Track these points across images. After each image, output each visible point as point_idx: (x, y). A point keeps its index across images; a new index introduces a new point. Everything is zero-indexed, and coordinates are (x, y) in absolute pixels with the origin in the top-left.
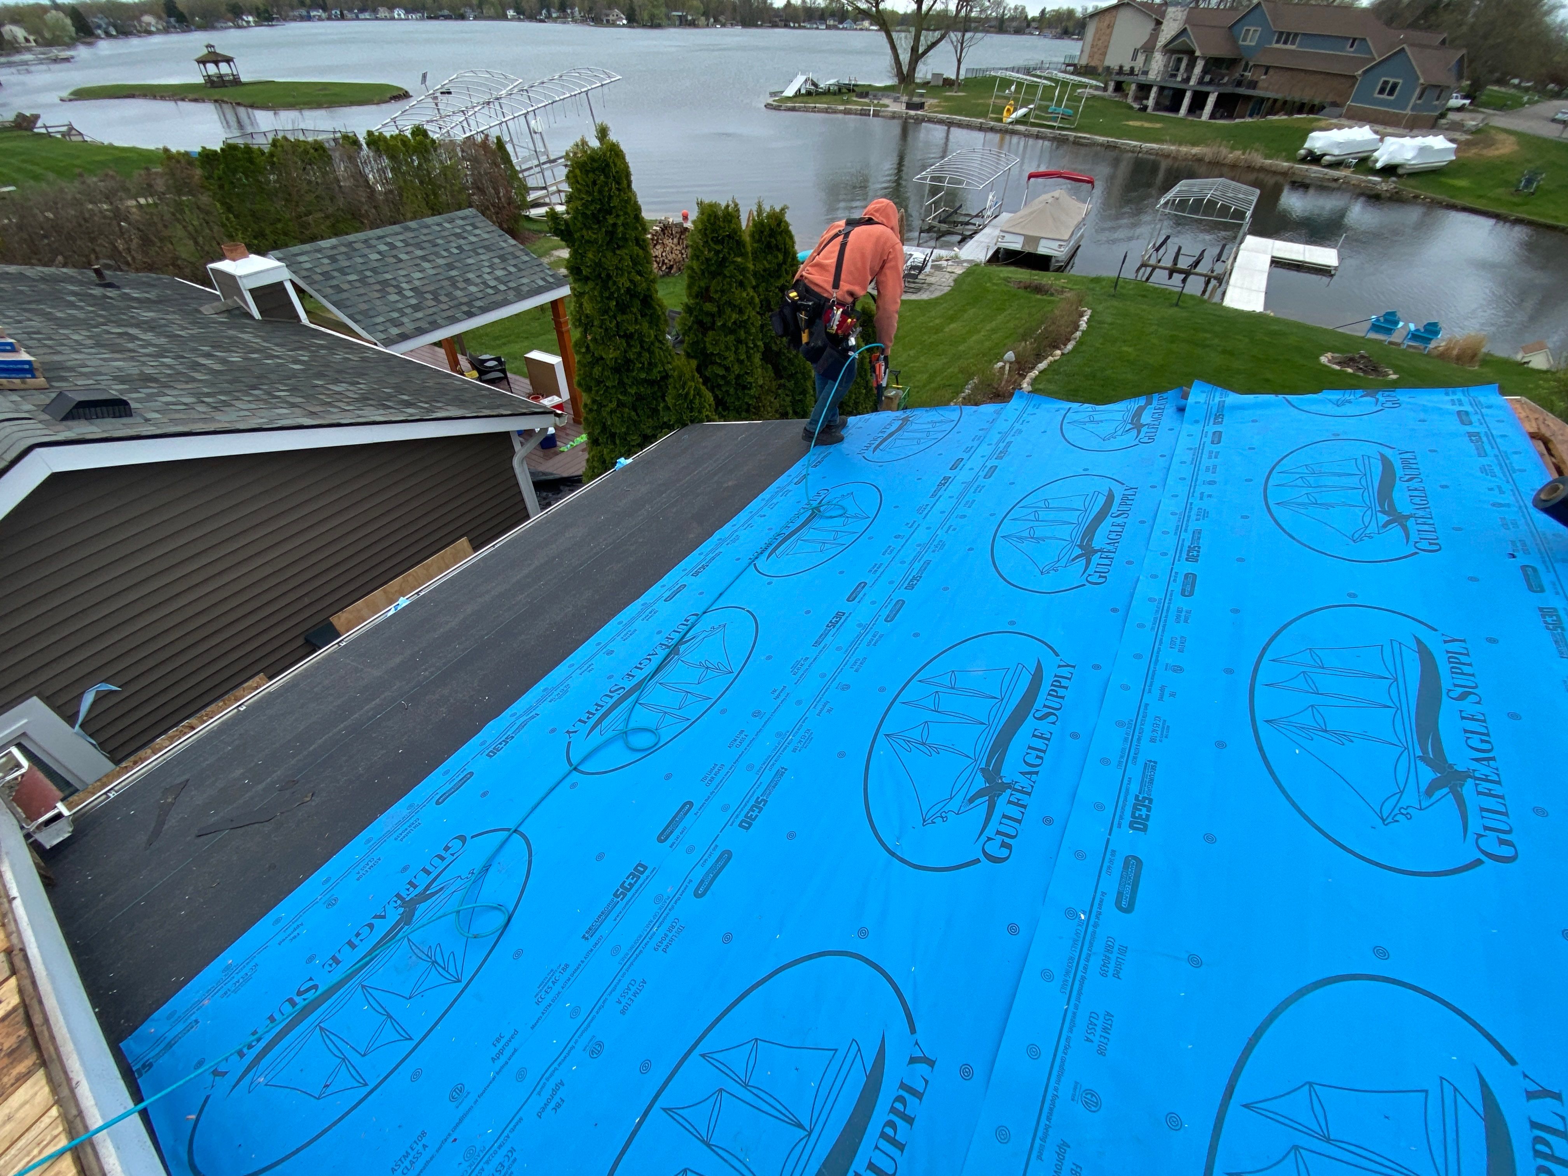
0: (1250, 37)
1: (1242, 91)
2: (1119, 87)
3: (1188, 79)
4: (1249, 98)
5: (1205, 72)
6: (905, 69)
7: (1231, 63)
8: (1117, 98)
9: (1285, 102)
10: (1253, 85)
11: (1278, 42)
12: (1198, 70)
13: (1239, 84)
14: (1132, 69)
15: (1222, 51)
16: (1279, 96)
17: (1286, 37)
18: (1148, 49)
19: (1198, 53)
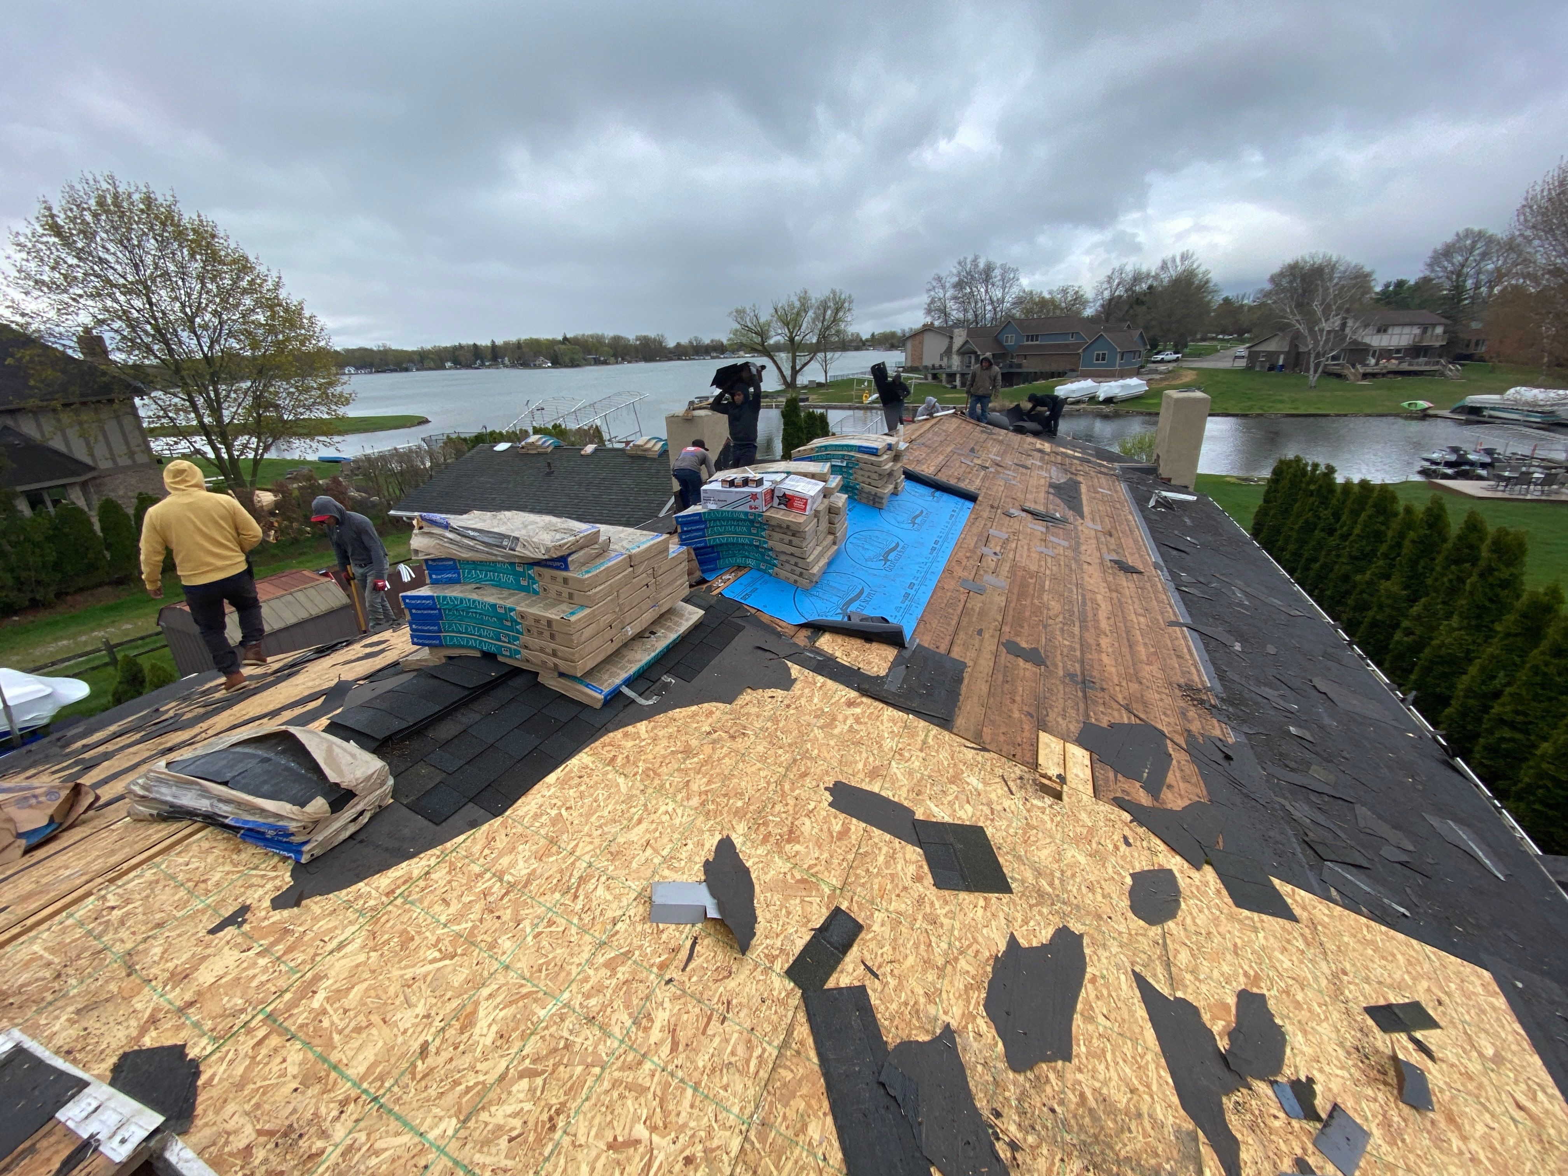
0: (1010, 340)
2: (935, 377)
6: (789, 380)
7: (1003, 356)
8: (935, 382)
9: (1039, 373)
10: (1020, 366)
11: (1027, 341)
13: (1011, 366)
14: (941, 366)
16: (1037, 370)
17: (1032, 337)
18: (948, 352)
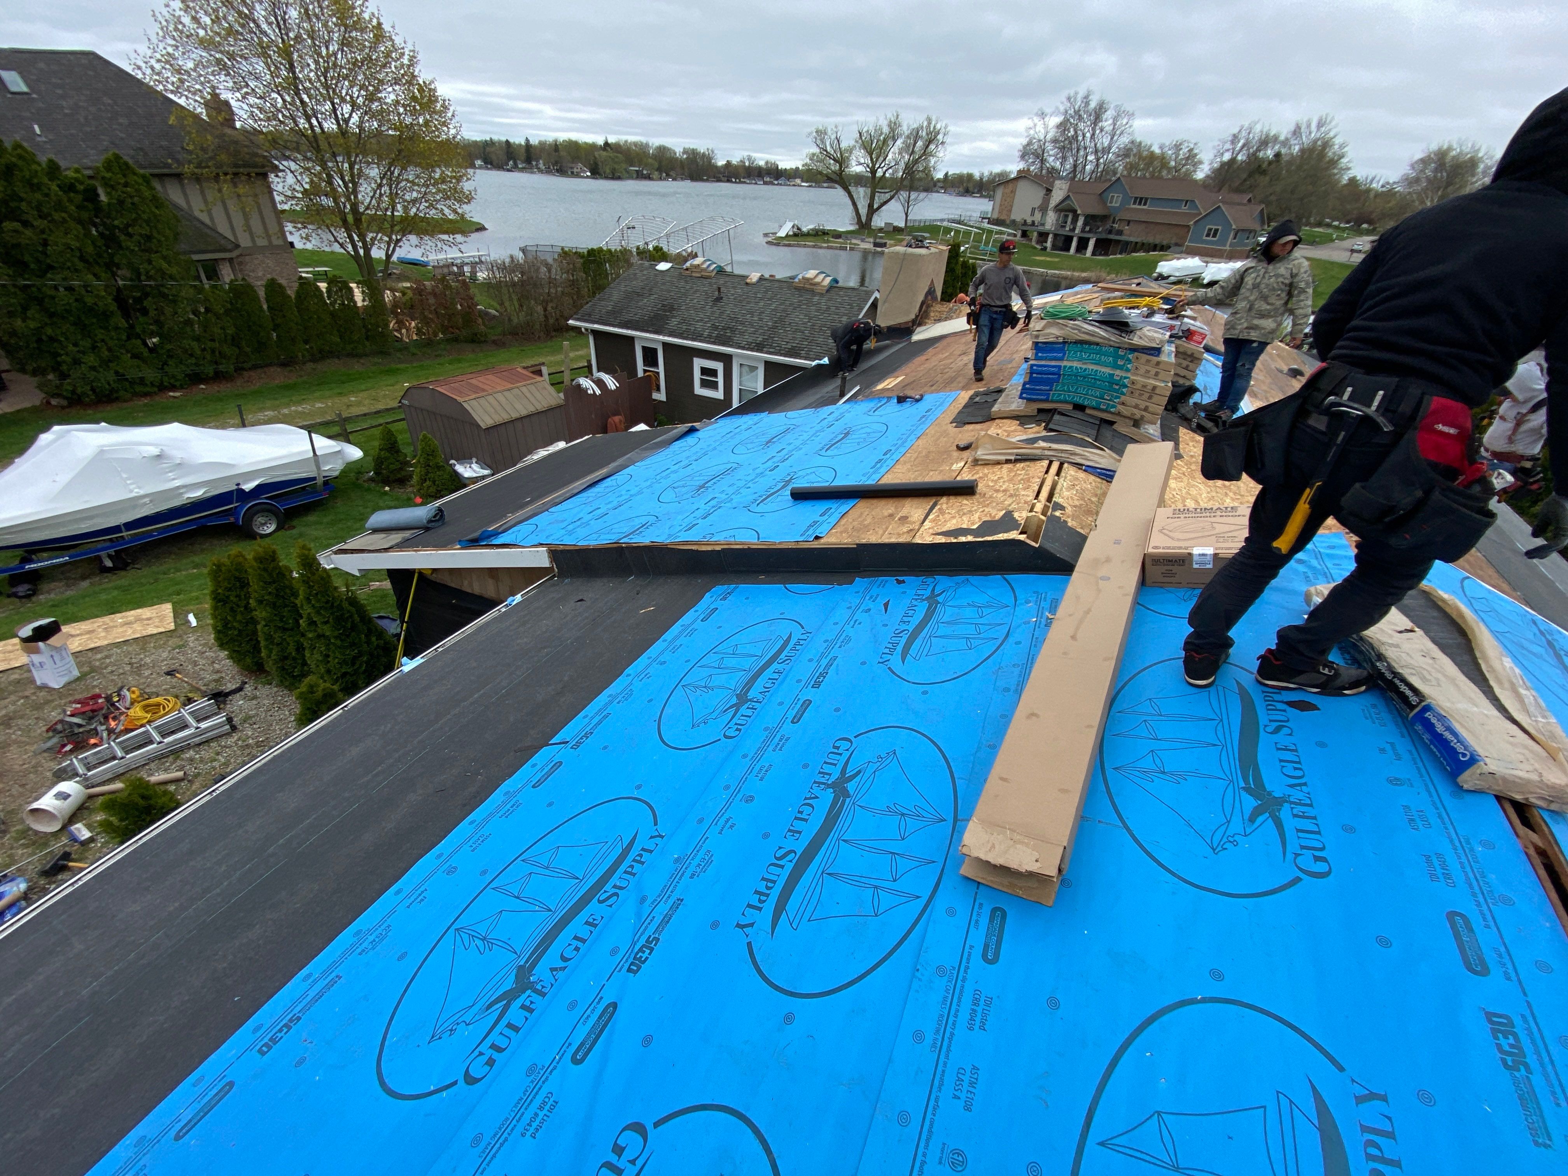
0: (1115, 201)
1: (1112, 237)
2: (1024, 234)
3: (1074, 229)
4: (1119, 241)
5: (1085, 224)
6: (864, 219)
7: (1104, 218)
9: (1143, 244)
10: (1120, 232)
11: (1135, 203)
12: (1080, 223)
13: (1110, 232)
14: (1033, 222)
15: (1097, 210)
16: (1139, 240)
17: (1141, 200)
18: (1044, 209)
19: (1079, 212)
